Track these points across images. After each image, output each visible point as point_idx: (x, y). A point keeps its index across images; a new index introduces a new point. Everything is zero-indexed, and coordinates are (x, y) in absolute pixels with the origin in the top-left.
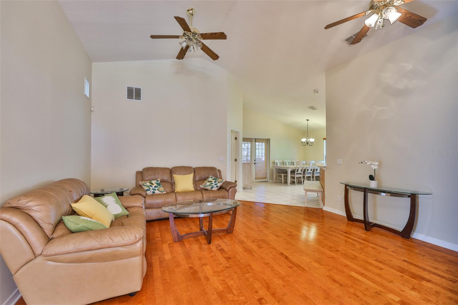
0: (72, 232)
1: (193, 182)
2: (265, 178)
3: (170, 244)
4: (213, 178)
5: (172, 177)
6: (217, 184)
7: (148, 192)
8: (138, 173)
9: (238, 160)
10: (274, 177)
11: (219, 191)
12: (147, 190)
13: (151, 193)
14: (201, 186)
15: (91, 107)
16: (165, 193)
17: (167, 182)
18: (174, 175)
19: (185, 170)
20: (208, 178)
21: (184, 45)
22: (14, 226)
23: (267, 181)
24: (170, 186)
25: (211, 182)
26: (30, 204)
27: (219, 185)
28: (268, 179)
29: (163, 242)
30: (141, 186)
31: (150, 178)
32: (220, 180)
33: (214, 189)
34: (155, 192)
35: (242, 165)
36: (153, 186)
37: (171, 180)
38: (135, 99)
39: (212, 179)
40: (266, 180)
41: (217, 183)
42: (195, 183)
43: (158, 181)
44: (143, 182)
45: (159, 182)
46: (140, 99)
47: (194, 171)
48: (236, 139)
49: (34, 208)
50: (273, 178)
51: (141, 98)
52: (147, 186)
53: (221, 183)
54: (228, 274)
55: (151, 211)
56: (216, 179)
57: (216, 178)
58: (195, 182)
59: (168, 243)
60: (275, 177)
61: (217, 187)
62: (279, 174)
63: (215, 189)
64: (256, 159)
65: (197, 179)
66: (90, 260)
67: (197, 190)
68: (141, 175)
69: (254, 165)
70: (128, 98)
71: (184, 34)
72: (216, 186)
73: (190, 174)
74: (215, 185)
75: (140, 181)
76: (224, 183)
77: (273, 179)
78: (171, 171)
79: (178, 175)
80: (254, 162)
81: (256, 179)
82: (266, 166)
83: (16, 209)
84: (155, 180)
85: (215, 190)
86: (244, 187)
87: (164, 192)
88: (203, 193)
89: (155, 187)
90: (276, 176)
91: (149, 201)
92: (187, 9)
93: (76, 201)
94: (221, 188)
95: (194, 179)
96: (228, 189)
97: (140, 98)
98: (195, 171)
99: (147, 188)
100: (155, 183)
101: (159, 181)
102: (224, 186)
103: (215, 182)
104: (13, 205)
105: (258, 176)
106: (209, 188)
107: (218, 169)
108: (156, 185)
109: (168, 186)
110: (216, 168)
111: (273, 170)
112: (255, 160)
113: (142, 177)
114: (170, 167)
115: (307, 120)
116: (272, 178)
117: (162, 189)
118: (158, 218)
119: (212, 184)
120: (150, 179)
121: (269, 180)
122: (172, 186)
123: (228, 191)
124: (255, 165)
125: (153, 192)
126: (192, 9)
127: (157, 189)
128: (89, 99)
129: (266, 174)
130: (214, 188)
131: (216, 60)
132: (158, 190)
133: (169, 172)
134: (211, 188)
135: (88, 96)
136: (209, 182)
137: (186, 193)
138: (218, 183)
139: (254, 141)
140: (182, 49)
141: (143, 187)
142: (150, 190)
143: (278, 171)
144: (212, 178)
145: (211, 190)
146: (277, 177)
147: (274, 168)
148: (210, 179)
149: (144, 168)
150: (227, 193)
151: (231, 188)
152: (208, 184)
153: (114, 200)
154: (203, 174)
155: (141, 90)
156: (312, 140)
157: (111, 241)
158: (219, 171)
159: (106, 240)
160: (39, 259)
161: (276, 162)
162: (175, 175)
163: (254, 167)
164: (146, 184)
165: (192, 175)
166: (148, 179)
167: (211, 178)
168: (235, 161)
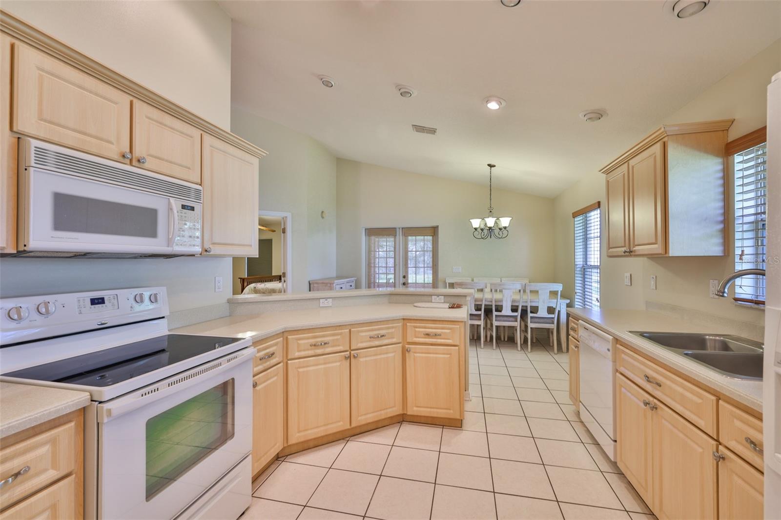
80: (402, 280)
112: (404, 277)
115: (489, 165)
139: (398, 232)
156: (505, 222)
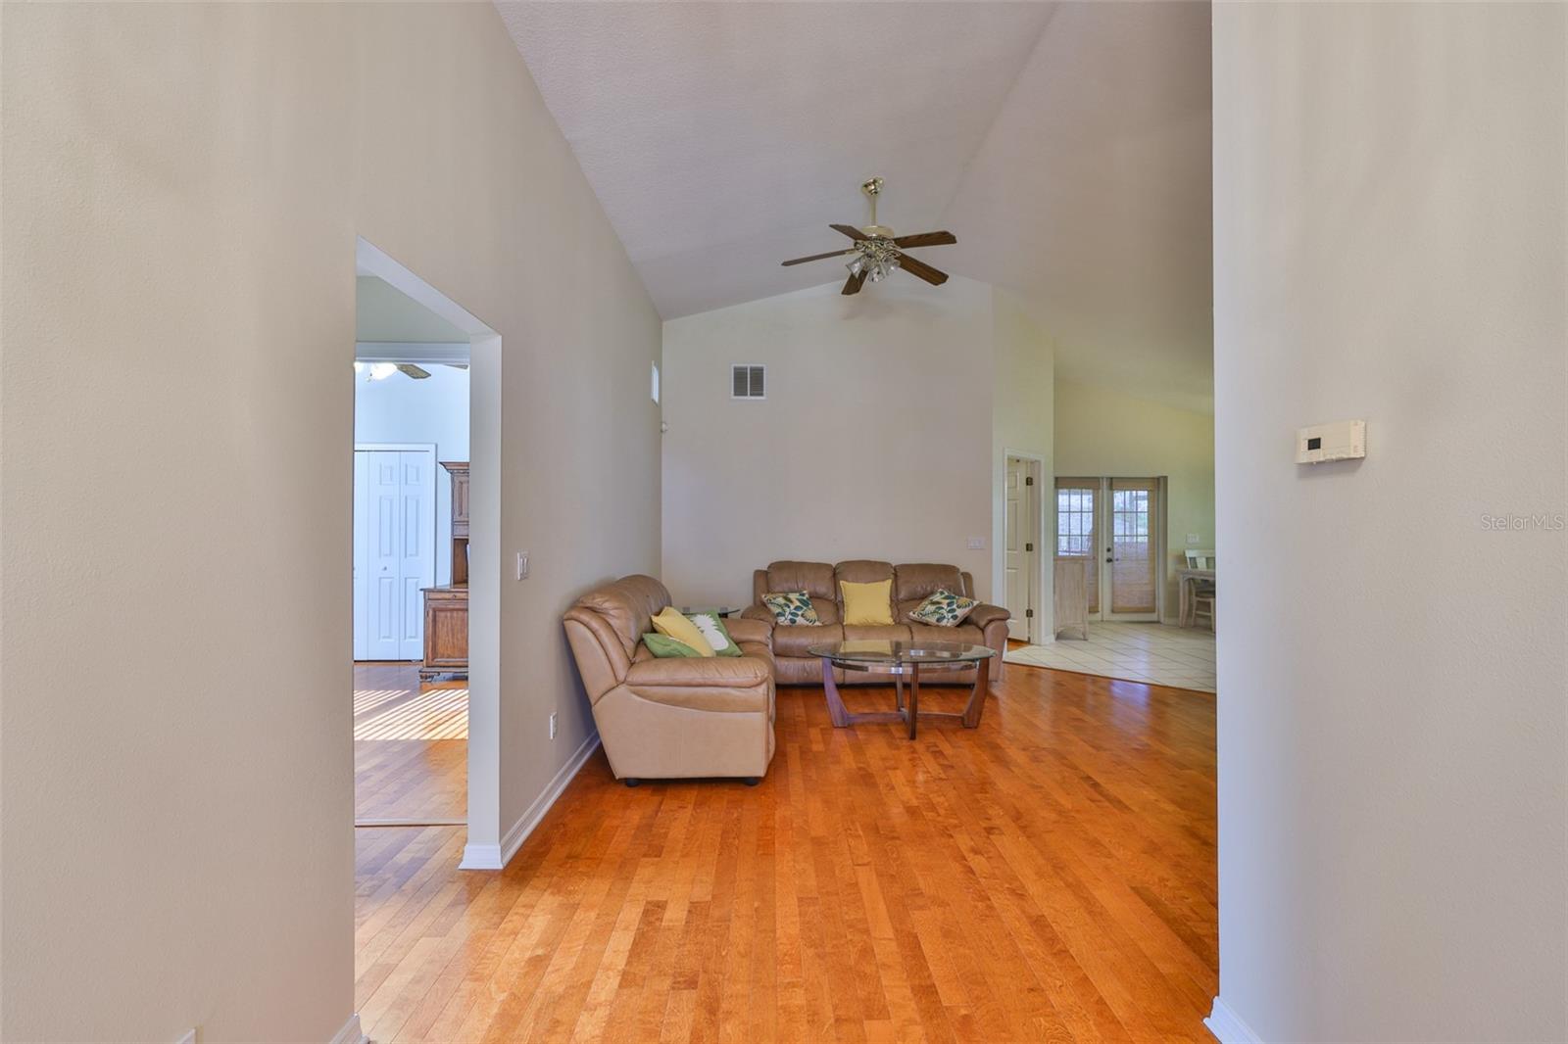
0: (656, 657)
1: (889, 602)
2: (1152, 610)
3: (825, 729)
4: (946, 594)
5: (836, 588)
6: (954, 610)
7: (781, 620)
8: (758, 574)
9: (1035, 547)
10: (1183, 607)
11: (959, 629)
12: (779, 614)
13: (787, 623)
14: (911, 614)
15: (661, 423)
16: (820, 624)
17: (826, 600)
18: (841, 582)
19: (870, 570)
20: (932, 593)
21: (856, 269)
22: (594, 633)
23: (1158, 622)
24: (830, 609)
25: (938, 603)
26: (607, 605)
27: (960, 613)
28: (1162, 615)
29: (810, 724)
30: (764, 605)
31: (786, 586)
32: (964, 600)
33: (944, 623)
34: (795, 622)
35: (1052, 562)
36: (792, 607)
37: (836, 595)
38: (751, 395)
39: (943, 596)
40: (1153, 617)
41: (955, 606)
42: (897, 605)
43: (803, 595)
44: (769, 596)
45: (805, 598)
46: (762, 395)
47: (896, 575)
48: (1029, 481)
49: (611, 612)
50: (1179, 612)
51: (765, 392)
52: (779, 606)
53: (967, 609)
54: (936, 788)
55: (786, 663)
56: (954, 598)
57: (954, 592)
58: (896, 603)
59: (822, 726)
60: (1186, 607)
61: (955, 617)
62: (1201, 599)
63: (948, 622)
64: (1115, 546)
65: (902, 595)
66: (686, 703)
67: (898, 622)
68: (765, 579)
69: (1106, 566)
70: (735, 395)
71: (855, 244)
72: (950, 615)
73: (883, 580)
74: (949, 612)
75: (764, 592)
76: (975, 608)
77: (1178, 616)
78: (836, 573)
79: (853, 582)
80: (1106, 555)
81: (1113, 611)
82: (1153, 570)
83: (593, 610)
84: (796, 592)
85: (949, 625)
86: (1062, 632)
87: (817, 623)
88: (913, 630)
89: (797, 608)
90: (1190, 605)
91: (783, 639)
92: (864, 183)
93: (658, 614)
94: (966, 622)
95: (894, 595)
96: (982, 623)
97: (762, 390)
98: (899, 574)
99: (779, 610)
100: (797, 599)
101: (807, 596)
102: (974, 616)
103: (949, 605)
104: (589, 605)
105: (1120, 604)
106: (933, 620)
107: (962, 570)
108: (798, 604)
109: (829, 609)
110: (958, 569)
111: (1178, 584)
112: (1109, 550)
113: (768, 583)
114: (834, 564)
116: (1173, 609)
117: (812, 614)
118: (801, 681)
119: (941, 610)
120: (786, 590)
121: (1165, 616)
122: (838, 609)
123: (983, 630)
124: (1110, 564)
125: (791, 619)
126: (874, 182)
127: (800, 613)
128: (658, 406)
129: (1154, 599)
130: (945, 621)
131: (940, 283)
132: (802, 615)
133: (829, 574)
134: (938, 620)
135: (657, 400)
136: (933, 603)
137: (868, 629)
138: (959, 607)
139: (1105, 484)
140: (852, 276)
141: (769, 606)
142: (784, 615)
143: (1197, 588)
144: (942, 593)
145: (938, 626)
146: (1194, 608)
147: (1181, 576)
148: (937, 598)
149: (772, 564)
150: (979, 636)
151: (991, 621)
152: (932, 608)
153: (714, 623)
154: (919, 585)
155: (765, 372)
157: (718, 675)
158: (967, 576)
159: (712, 674)
160: (622, 689)
161: (1191, 556)
162: (845, 582)
163: (1105, 572)
164: (775, 601)
165: (888, 583)
166: (781, 590)
167: (938, 594)
168: (1027, 550)
